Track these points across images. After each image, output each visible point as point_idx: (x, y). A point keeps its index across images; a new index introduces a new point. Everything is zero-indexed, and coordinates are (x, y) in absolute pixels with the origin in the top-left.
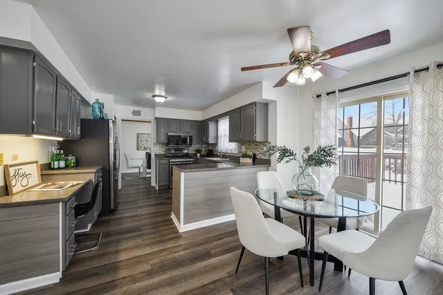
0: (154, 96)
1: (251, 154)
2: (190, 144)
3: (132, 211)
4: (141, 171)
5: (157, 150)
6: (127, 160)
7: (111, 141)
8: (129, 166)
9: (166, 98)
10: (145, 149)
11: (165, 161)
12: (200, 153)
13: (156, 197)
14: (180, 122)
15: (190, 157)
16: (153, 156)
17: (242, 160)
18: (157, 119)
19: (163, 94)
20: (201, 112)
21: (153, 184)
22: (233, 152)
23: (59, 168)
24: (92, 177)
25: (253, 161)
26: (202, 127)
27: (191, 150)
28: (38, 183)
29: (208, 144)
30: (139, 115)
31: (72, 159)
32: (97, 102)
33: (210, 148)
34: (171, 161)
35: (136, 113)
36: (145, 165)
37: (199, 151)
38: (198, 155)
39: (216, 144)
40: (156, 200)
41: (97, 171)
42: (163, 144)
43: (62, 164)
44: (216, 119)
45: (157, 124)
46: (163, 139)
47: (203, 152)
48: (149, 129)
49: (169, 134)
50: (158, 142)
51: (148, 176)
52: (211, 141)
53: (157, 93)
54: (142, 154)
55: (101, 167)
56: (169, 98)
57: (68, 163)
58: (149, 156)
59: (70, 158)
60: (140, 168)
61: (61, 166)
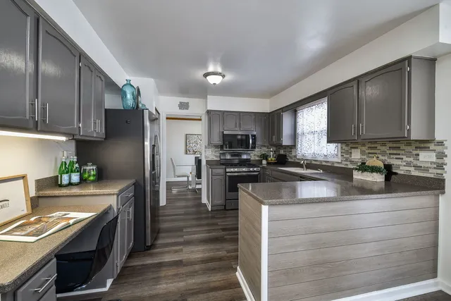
0: (206, 75)
1: (381, 164)
2: (254, 147)
3: (176, 252)
4: (190, 179)
5: (209, 155)
6: (174, 167)
7: (147, 143)
8: (177, 174)
9: (224, 76)
10: (195, 153)
11: (220, 171)
12: (267, 159)
13: (208, 225)
14: (240, 115)
15: (254, 166)
16: (204, 163)
17: (357, 176)
18: (209, 112)
19: (219, 70)
20: (268, 101)
21: (204, 200)
22: (329, 160)
23: (70, 184)
24: (112, 201)
25: (387, 179)
26: (271, 122)
27: (253, 155)
28: (25, 212)
29: (280, 146)
30: (187, 109)
31: (91, 169)
32: (129, 84)
33: (282, 152)
34: (228, 170)
35: (183, 106)
36: (194, 173)
37: (265, 157)
38: (264, 162)
39: (294, 146)
40: (209, 231)
41: (121, 191)
42: (216, 146)
43: (75, 178)
44: (294, 108)
45: (210, 120)
46: (217, 140)
47: (272, 158)
48: (199, 129)
49: (225, 132)
50: (210, 144)
51: (198, 187)
52: (286, 141)
53: (211, 69)
54: (191, 160)
55: (133, 181)
56: (229, 77)
57: (86, 175)
58: (198, 162)
59: (88, 168)
60: (188, 177)
61: (72, 181)
